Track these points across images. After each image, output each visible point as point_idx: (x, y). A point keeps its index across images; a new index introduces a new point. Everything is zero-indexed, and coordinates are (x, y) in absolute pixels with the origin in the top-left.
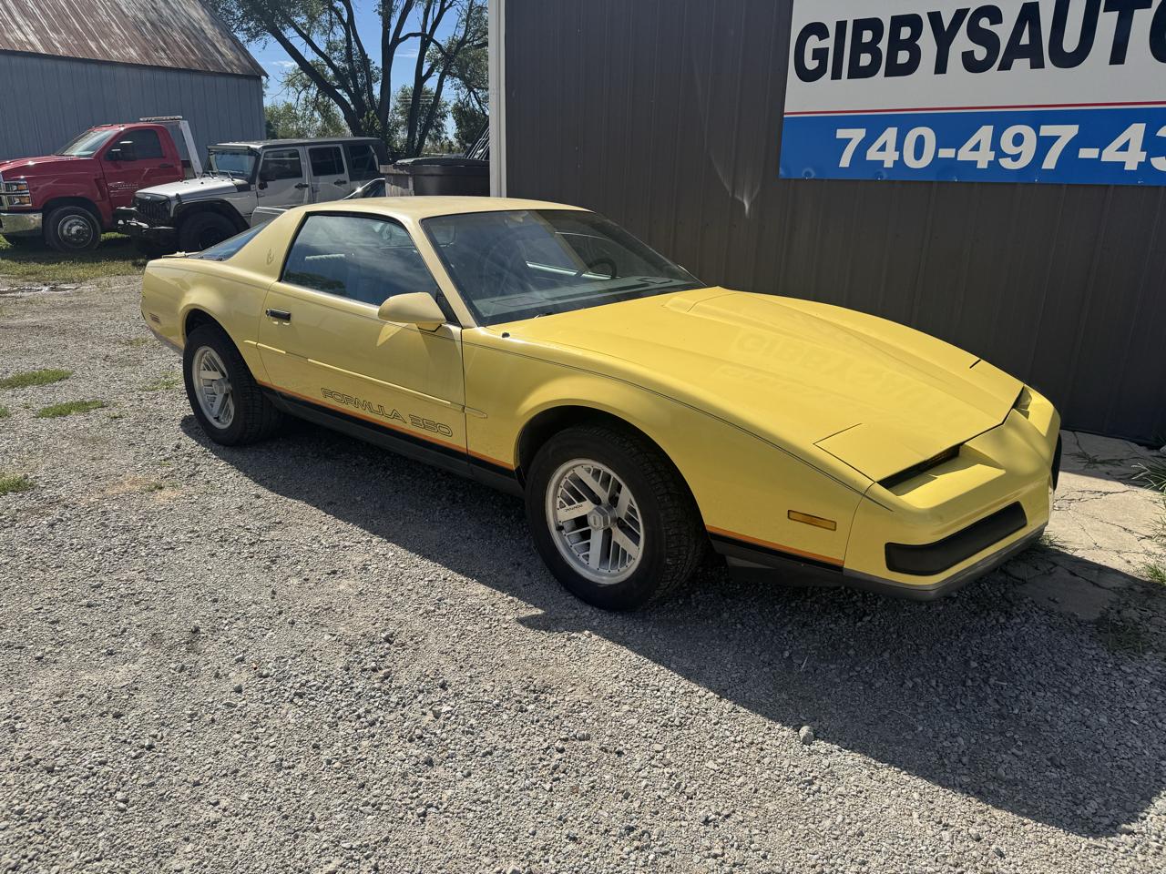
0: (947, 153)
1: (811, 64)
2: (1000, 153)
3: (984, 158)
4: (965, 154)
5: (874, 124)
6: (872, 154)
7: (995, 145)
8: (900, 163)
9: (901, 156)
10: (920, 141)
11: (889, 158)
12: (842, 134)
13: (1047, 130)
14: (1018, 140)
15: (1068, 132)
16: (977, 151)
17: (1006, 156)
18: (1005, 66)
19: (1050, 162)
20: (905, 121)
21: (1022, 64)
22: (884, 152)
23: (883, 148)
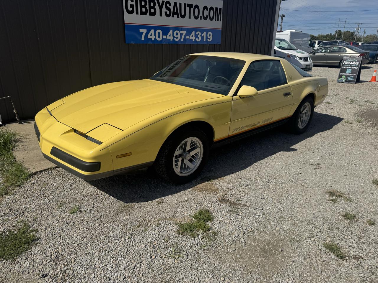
0: (165, 37)
1: (130, 9)
2: (174, 37)
3: (171, 38)
4: (168, 37)
5: (149, 28)
6: (149, 37)
7: (173, 35)
8: (155, 39)
9: (155, 37)
10: (159, 33)
11: (153, 38)
12: (141, 30)
13: (182, 32)
14: (177, 34)
15: (184, 33)
16: (170, 37)
17: (175, 38)
18: (173, 16)
19: (182, 40)
20: (156, 28)
21: (175, 16)
22: (152, 36)
23: (151, 35)
